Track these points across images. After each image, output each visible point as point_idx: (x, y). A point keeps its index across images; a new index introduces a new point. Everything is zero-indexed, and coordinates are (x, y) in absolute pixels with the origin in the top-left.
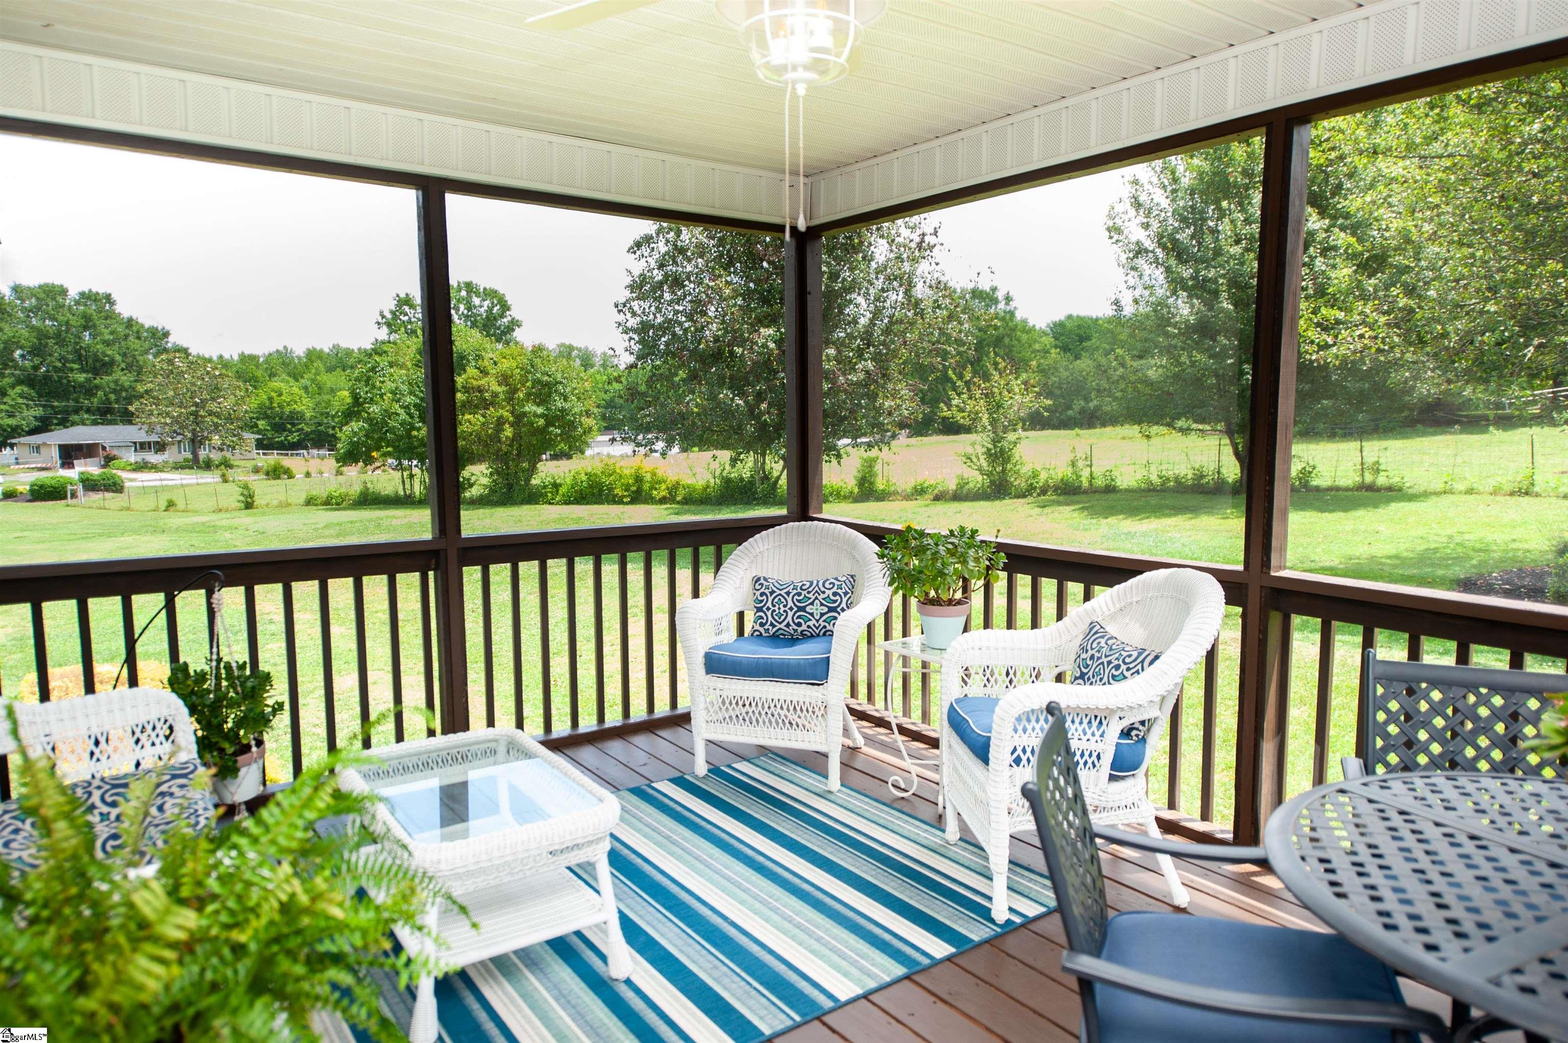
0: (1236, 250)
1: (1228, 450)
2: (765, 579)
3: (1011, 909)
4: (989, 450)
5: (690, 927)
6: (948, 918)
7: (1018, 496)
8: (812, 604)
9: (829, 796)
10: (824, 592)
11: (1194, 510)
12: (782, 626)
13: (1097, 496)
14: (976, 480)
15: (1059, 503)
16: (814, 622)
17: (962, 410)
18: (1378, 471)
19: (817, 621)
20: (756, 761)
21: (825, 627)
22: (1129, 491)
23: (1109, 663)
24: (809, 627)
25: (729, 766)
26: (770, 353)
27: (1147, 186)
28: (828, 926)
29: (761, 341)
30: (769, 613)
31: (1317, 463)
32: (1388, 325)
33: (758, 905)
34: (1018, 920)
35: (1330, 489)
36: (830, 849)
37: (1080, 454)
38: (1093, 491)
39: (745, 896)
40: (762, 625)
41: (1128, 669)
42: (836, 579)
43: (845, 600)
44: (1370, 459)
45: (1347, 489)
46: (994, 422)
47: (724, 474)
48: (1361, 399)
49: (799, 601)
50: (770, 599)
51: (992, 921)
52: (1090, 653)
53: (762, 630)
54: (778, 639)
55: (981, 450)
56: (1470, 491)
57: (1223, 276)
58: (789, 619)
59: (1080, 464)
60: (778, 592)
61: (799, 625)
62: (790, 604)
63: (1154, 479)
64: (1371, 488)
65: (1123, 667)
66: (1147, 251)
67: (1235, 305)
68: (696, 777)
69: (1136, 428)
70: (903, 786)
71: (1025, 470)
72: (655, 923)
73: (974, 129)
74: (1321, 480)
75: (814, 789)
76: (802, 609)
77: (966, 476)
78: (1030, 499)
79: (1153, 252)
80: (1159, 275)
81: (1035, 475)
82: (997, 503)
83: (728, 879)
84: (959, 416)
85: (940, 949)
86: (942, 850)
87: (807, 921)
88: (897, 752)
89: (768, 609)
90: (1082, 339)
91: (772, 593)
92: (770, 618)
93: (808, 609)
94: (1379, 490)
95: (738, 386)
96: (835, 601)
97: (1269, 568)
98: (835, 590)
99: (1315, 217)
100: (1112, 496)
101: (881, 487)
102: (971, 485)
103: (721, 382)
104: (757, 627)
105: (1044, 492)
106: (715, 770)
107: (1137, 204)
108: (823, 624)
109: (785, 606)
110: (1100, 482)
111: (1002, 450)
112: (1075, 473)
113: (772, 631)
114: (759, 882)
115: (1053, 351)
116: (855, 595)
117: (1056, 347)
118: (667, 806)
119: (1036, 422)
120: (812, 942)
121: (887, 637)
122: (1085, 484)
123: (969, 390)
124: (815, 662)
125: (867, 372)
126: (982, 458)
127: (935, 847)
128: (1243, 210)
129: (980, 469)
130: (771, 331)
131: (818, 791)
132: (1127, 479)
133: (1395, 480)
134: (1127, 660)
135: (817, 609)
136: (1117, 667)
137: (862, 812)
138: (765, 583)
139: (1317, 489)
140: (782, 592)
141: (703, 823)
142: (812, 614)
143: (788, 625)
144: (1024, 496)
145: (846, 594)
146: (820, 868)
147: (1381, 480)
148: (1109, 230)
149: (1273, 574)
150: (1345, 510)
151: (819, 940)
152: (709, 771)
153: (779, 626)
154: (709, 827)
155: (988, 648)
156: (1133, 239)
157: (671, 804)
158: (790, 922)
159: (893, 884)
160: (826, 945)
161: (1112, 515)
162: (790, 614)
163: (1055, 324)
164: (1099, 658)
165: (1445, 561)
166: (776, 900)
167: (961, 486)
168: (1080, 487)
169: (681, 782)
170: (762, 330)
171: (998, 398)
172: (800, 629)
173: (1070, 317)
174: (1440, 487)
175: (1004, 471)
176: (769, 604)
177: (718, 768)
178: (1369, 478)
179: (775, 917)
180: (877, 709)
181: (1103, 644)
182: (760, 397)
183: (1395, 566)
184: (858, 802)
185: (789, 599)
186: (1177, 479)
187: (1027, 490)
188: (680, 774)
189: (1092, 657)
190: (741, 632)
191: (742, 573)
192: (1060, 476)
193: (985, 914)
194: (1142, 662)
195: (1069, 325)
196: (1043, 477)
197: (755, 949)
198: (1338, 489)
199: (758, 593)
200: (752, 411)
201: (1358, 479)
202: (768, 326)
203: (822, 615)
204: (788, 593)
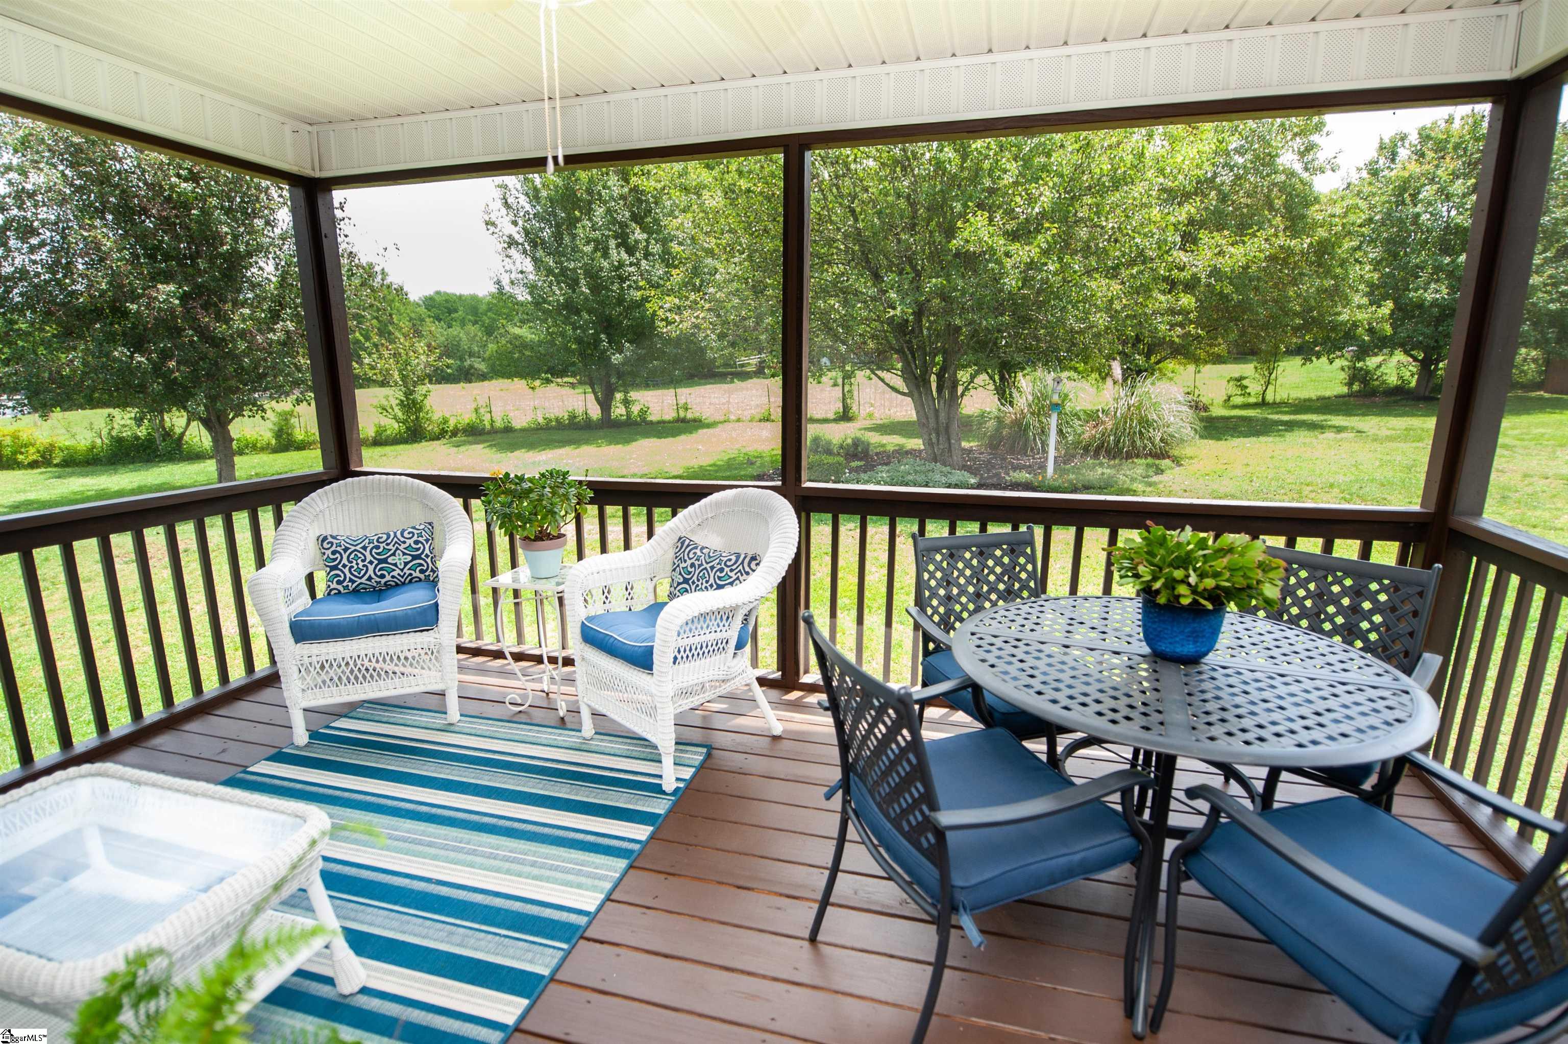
0: (588, 249)
1: (590, 397)
2: (332, 537)
3: (678, 779)
4: (402, 401)
5: (395, 903)
6: (630, 803)
7: (433, 440)
8: (394, 554)
9: (452, 728)
10: (404, 542)
11: (577, 442)
12: (363, 580)
13: (499, 435)
14: (393, 427)
15: (471, 443)
16: (398, 571)
17: (373, 368)
18: (687, 409)
19: (402, 570)
20: (353, 714)
21: (411, 574)
22: (523, 430)
23: (712, 568)
24: (393, 577)
25: (328, 727)
26: (172, 310)
27: (514, 192)
28: (534, 849)
29: (162, 298)
30: (346, 570)
31: (651, 405)
32: (709, 310)
33: (452, 855)
34: (682, 785)
35: (659, 422)
36: (487, 777)
37: (482, 402)
38: (494, 431)
39: (433, 851)
40: (339, 582)
41: (732, 571)
42: (414, 528)
43: (427, 547)
44: (682, 402)
45: (669, 422)
46: (404, 378)
47: (114, 433)
48: (675, 361)
49: (378, 554)
50: (345, 557)
51: (664, 793)
52: (689, 562)
53: (340, 587)
54: (357, 594)
55: (394, 402)
56: (738, 420)
57: (581, 268)
58: (371, 572)
59: (482, 411)
60: (353, 548)
61: (383, 576)
62: (369, 558)
63: (541, 420)
64: (684, 420)
65: (727, 569)
66: (517, 244)
67: (592, 292)
68: (298, 748)
69: (524, 382)
70: (519, 701)
71: (436, 416)
72: (352, 915)
73: (513, 106)
74: (653, 417)
75: (434, 726)
76: (385, 561)
77: (383, 424)
78: (444, 441)
79: (522, 245)
80: (528, 265)
81: (445, 421)
82: (415, 445)
83: (405, 840)
84: (370, 373)
85: (642, 832)
86: (584, 747)
87: (511, 851)
88: (511, 674)
89: (345, 566)
90: (451, 311)
91: (346, 550)
92: (348, 575)
93: (390, 560)
94: (688, 421)
95: (138, 344)
96: (418, 549)
97: (800, 481)
98: (415, 538)
99: (638, 231)
100: (511, 435)
101: (300, 437)
102: (389, 432)
103: (111, 338)
104: (334, 585)
105: (455, 433)
106: (314, 735)
107: (507, 205)
108: (408, 572)
109: (363, 561)
110: (499, 424)
111: (414, 401)
112: (478, 417)
113: (352, 587)
114: (437, 831)
115: (427, 320)
116: (436, 540)
117: (429, 316)
118: (283, 787)
119: (440, 377)
120: (528, 869)
121: (493, 574)
122: (488, 426)
123: (378, 351)
124: (423, 611)
125: (288, 332)
126: (397, 409)
127: (577, 746)
128: (590, 219)
129: (395, 418)
130: (172, 287)
131: (438, 727)
132: (520, 422)
133: (697, 415)
134: (729, 563)
135: (399, 559)
136: (721, 570)
137: (493, 735)
138: (335, 541)
139: (651, 423)
140: (358, 548)
141: (338, 793)
142: (395, 565)
143: (370, 579)
144: (438, 439)
145: (427, 540)
146: (489, 797)
147: (689, 416)
148: (487, 224)
149: (804, 485)
150: (674, 436)
151: (533, 864)
152: (311, 737)
153: (359, 581)
154: (346, 794)
155: (604, 571)
156: (507, 233)
157: (286, 783)
158: (495, 858)
159: (564, 790)
160: (542, 866)
161: (516, 449)
162: (371, 568)
163: (426, 298)
164: (700, 566)
165: (740, 466)
166: (468, 843)
167: (379, 433)
168: (484, 429)
169: (280, 757)
170: (160, 286)
171: (404, 357)
172: (383, 581)
173: (438, 293)
174: (722, 419)
175: (417, 418)
176: (345, 561)
177: (317, 733)
178: (682, 414)
179: (478, 860)
180: (488, 641)
181: (699, 553)
182: (165, 355)
183: (716, 471)
184: (482, 727)
185: (367, 554)
186: (557, 420)
187: (440, 434)
188: (277, 750)
189: (693, 565)
190: (313, 595)
191: (304, 534)
192: (467, 421)
193: (658, 789)
194: (742, 563)
195: (437, 298)
196: (452, 423)
197: (479, 898)
198: (664, 422)
199: (329, 552)
200: (158, 369)
201: (674, 415)
202: (168, 283)
203: (406, 564)
204: (365, 548)
